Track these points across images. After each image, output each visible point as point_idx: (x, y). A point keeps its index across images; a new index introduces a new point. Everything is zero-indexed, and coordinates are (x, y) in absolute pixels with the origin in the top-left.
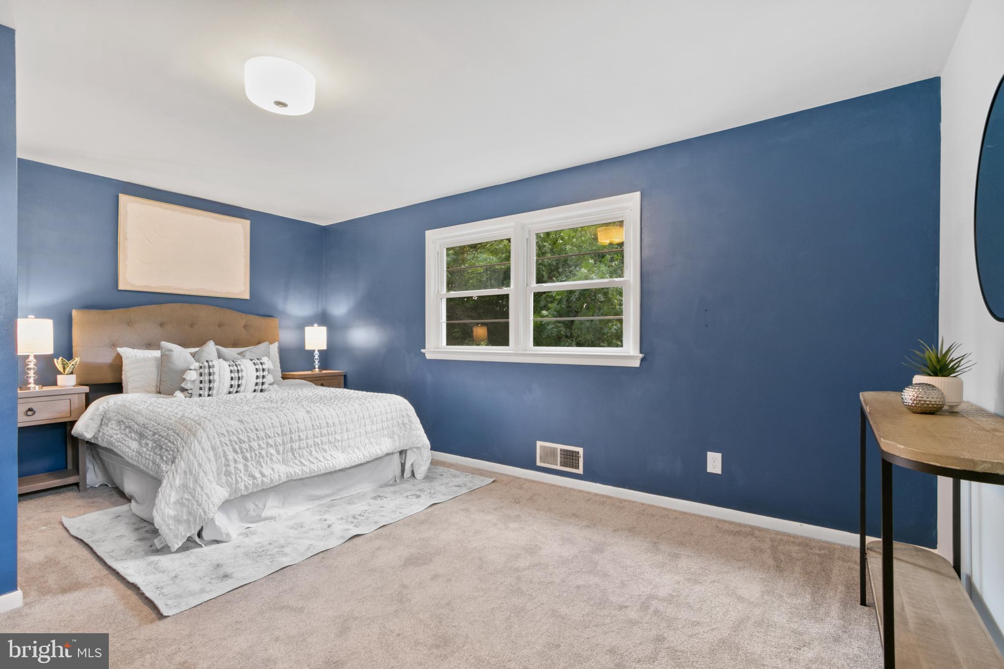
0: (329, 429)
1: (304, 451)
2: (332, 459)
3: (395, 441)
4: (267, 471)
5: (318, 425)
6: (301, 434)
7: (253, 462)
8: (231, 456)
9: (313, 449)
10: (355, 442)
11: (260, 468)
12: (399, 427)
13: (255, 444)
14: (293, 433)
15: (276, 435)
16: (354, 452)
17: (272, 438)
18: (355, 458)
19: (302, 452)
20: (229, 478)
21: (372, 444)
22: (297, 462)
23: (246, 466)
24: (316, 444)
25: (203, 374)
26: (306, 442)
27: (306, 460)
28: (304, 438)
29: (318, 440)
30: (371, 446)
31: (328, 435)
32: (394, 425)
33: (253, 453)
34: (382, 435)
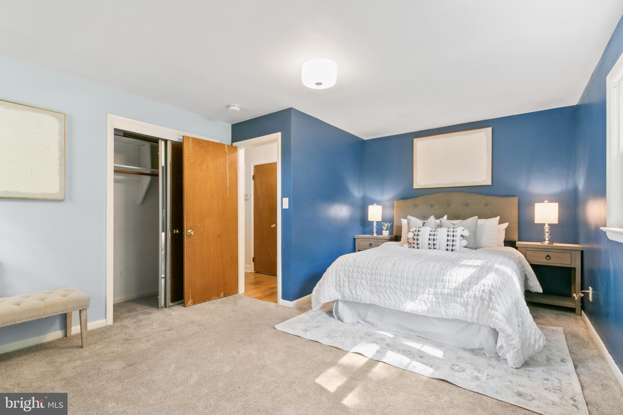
0: (402, 280)
1: (382, 289)
2: (400, 302)
3: (467, 311)
4: (359, 293)
5: (395, 275)
6: (381, 277)
7: (353, 285)
8: (342, 277)
9: (388, 291)
10: (423, 297)
11: (356, 289)
12: (476, 300)
13: (355, 275)
14: (376, 275)
15: (367, 273)
16: (420, 303)
17: (365, 274)
18: (419, 309)
19: (381, 289)
20: (340, 288)
21: (439, 304)
22: (377, 294)
23: (349, 286)
24: (390, 287)
25: (431, 235)
26: (384, 283)
27: (382, 295)
28: (383, 280)
29: (393, 286)
30: (438, 305)
31: (401, 284)
32: (469, 296)
33: (353, 279)
34: (452, 300)
